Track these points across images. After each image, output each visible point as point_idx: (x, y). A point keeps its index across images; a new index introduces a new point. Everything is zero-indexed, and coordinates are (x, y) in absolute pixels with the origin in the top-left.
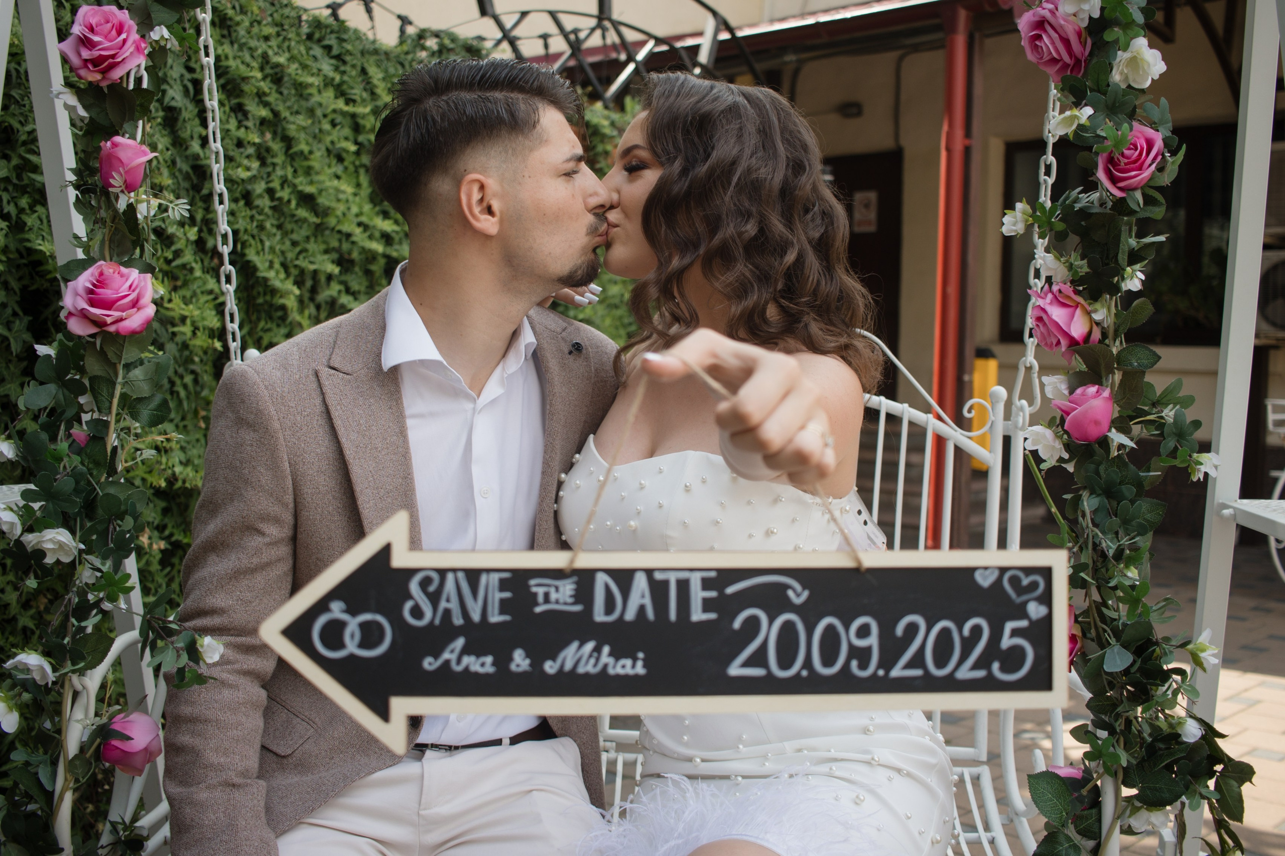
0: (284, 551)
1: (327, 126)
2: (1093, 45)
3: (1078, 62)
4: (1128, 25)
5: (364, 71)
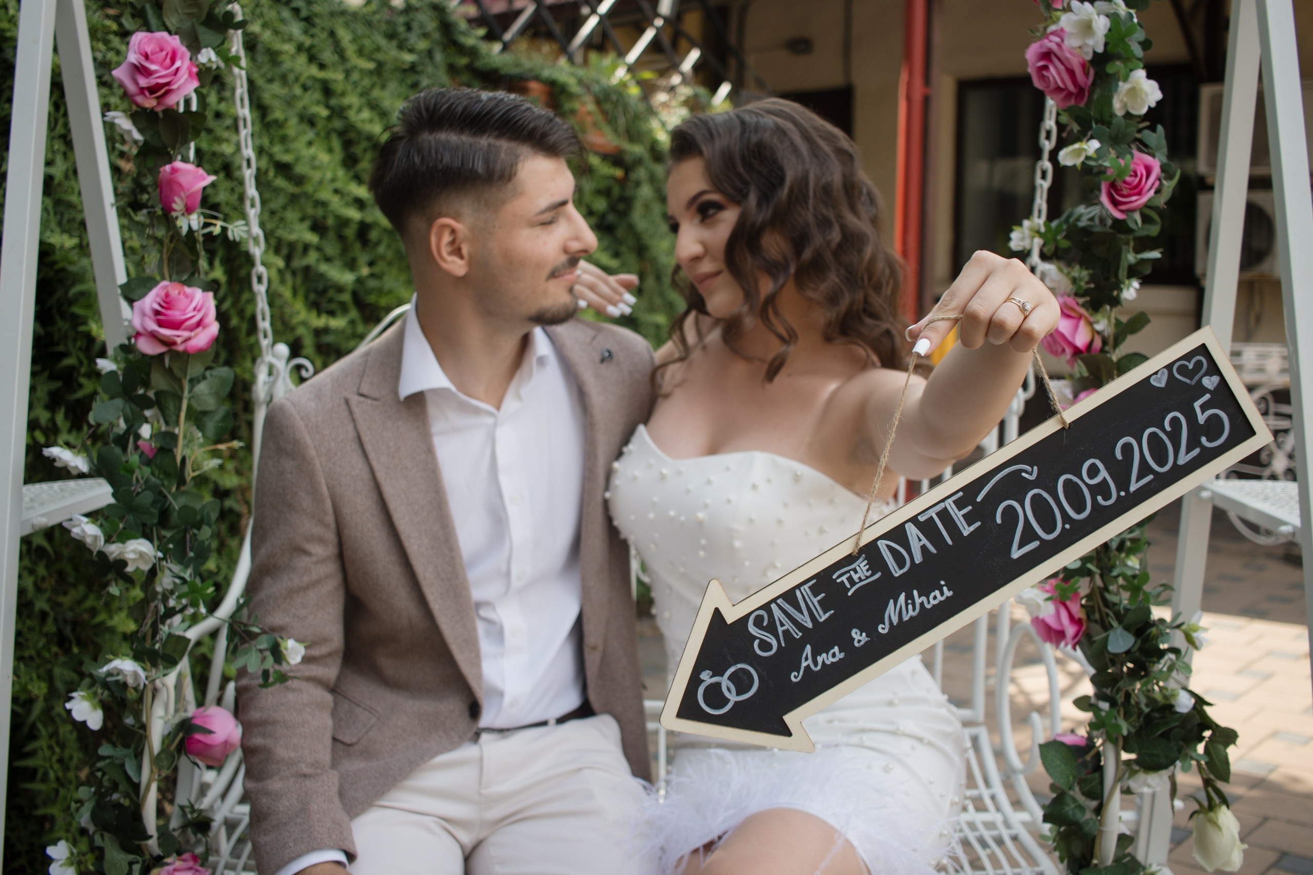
2: (1096, 74)
3: (1081, 91)
4: (1127, 59)
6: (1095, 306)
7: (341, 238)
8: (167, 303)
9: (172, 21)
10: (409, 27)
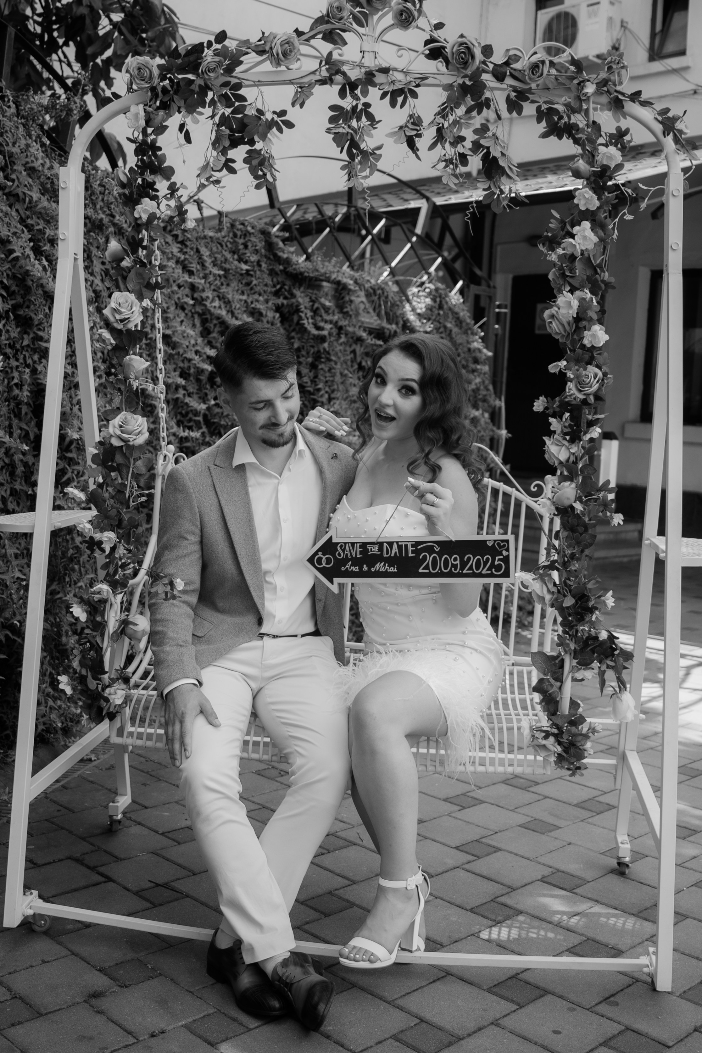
0: (197, 547)
1: (176, 288)
2: (575, 328)
4: (591, 320)
5: (198, 251)
6: (572, 441)
7: (198, 380)
8: (125, 422)
9: (130, 286)
10: (246, 247)
